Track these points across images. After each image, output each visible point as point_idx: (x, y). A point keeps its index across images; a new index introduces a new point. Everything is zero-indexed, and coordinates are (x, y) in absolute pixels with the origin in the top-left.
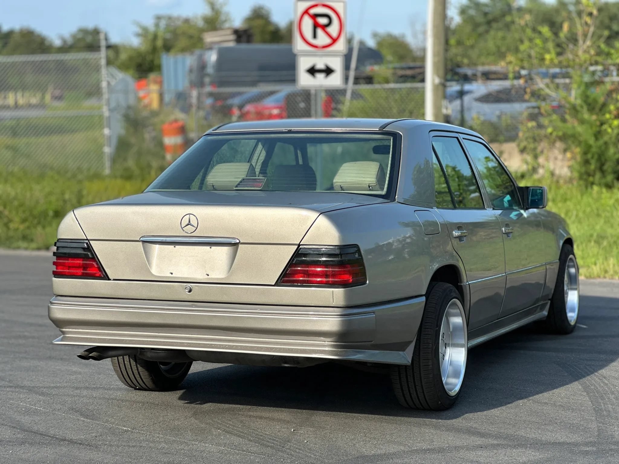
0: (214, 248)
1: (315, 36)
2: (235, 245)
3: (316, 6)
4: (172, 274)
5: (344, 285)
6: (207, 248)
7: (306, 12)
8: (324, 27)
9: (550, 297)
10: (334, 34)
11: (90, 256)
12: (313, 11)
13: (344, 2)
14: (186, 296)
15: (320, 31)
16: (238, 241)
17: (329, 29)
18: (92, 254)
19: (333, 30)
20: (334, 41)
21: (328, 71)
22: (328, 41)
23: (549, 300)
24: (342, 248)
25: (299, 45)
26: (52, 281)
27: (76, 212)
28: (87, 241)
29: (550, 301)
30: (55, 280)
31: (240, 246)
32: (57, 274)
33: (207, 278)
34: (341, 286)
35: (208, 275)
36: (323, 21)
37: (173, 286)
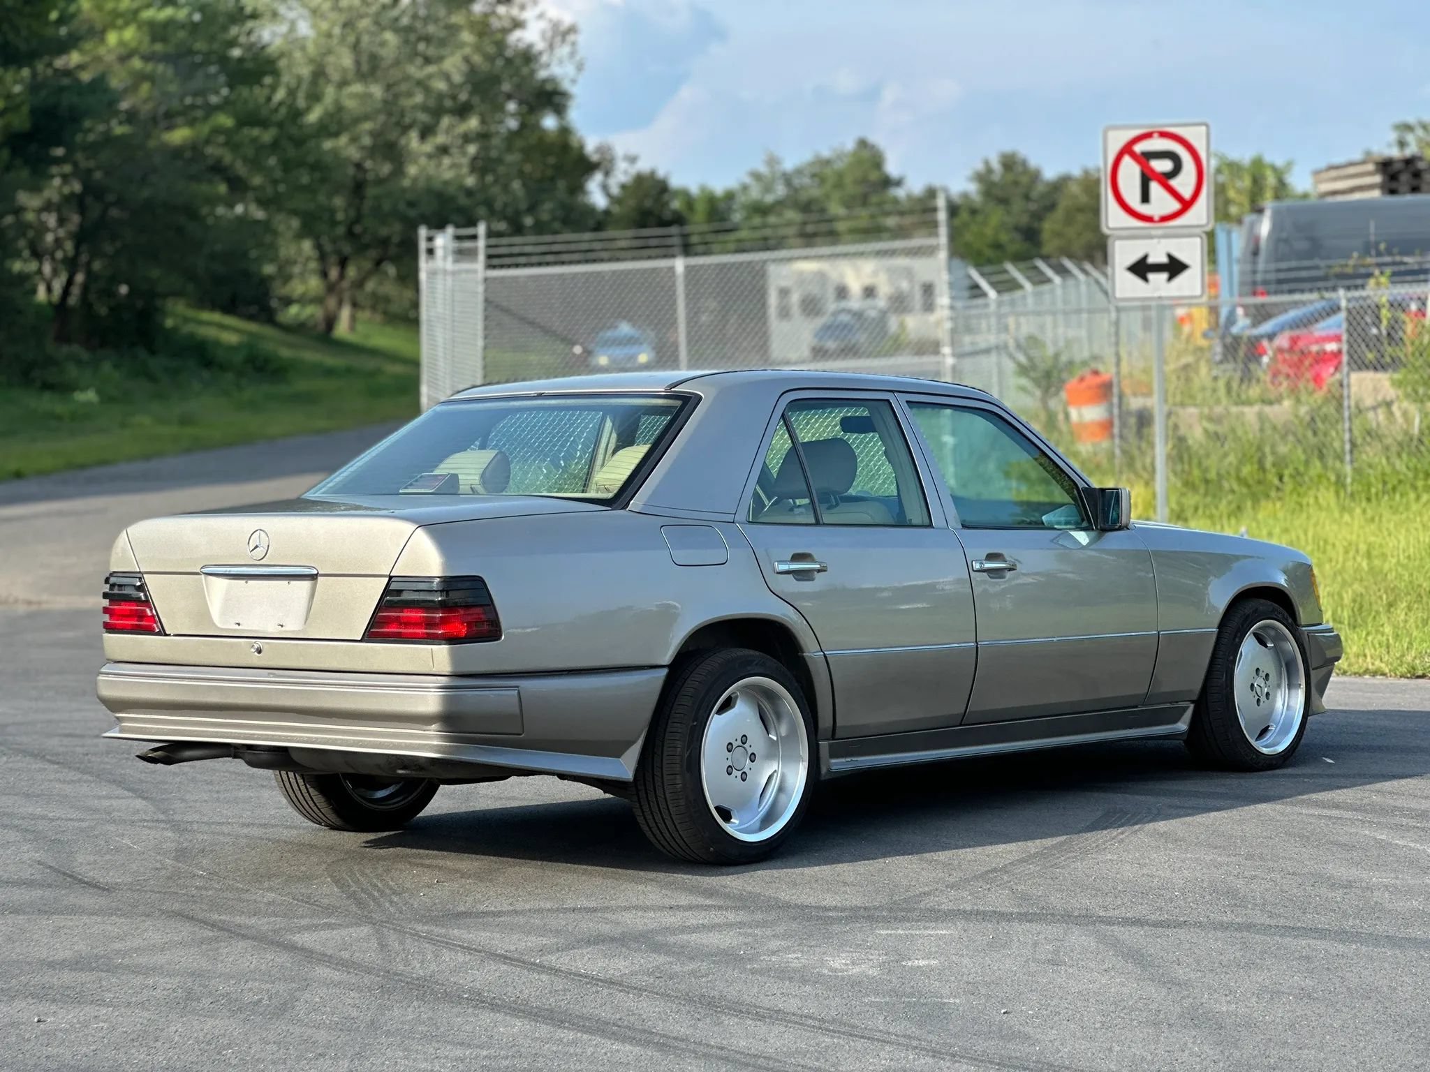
0: (251, 582)
1: (1145, 198)
2: (313, 577)
3: (1148, 136)
4: (239, 624)
5: (451, 640)
6: (284, 583)
7: (1127, 149)
8: (1164, 179)
9: (1195, 698)
10: (1187, 193)
11: (143, 598)
12: (1139, 148)
13: (1207, 125)
14: (256, 660)
15: (1154, 187)
16: (315, 572)
17: (1174, 183)
18: (146, 596)
19: (1185, 183)
20: (1186, 205)
21: (1174, 267)
22: (1175, 206)
23: (1192, 702)
24: (450, 583)
25: (1113, 217)
26: (101, 638)
27: (130, 530)
28: (140, 575)
29: (1192, 706)
30: (107, 636)
31: (319, 578)
32: (110, 628)
33: (281, 632)
34: (444, 642)
35: (282, 626)
36: (1163, 166)
37: (239, 645)
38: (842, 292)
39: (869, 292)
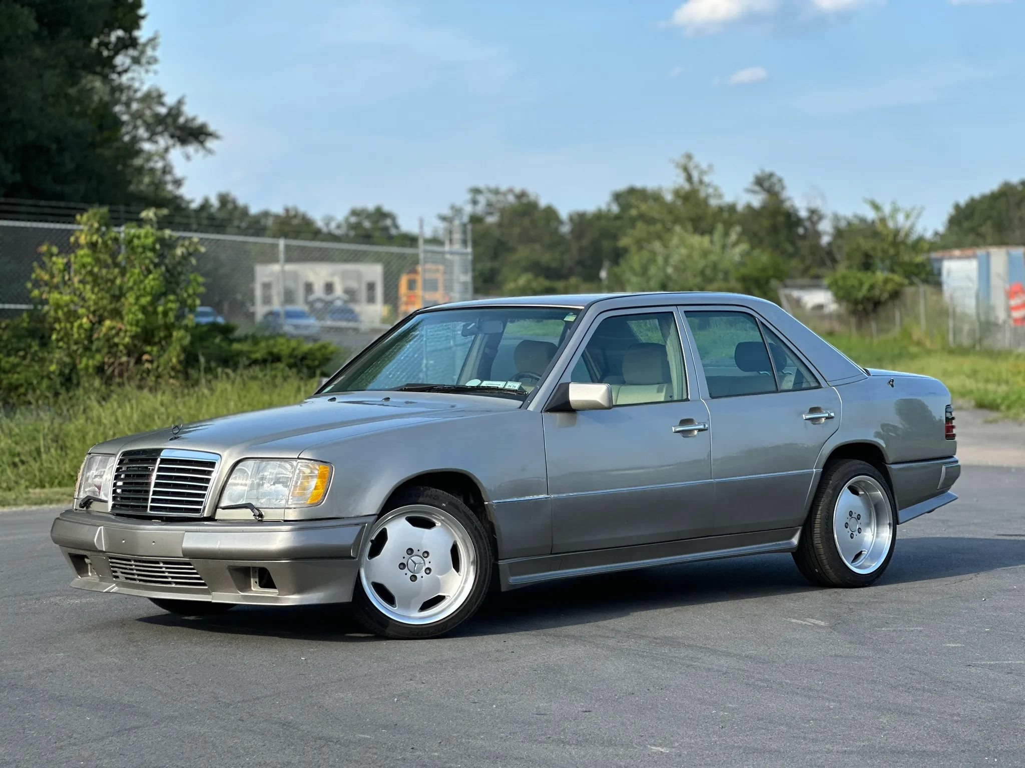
38: (309, 288)
39: (329, 287)
